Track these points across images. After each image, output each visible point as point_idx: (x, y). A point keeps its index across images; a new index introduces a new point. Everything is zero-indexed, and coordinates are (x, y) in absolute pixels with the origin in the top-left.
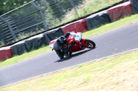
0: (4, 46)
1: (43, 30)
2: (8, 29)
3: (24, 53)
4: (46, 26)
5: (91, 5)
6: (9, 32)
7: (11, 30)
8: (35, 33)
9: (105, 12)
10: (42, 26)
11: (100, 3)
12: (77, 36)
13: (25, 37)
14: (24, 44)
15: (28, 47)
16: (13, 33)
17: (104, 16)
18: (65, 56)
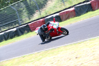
1: (17, 25)
3: (3, 41)
5: (51, 8)
9: (58, 14)
11: (56, 7)
13: (5, 30)
14: (3, 35)
15: (6, 37)
17: (57, 17)
18: (46, 40)
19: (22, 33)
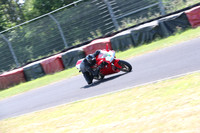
0: (101, 38)
1: (158, 15)
2: (108, 13)
3: (129, 48)
4: (162, 9)
6: (109, 17)
7: (112, 13)
8: (145, 19)
10: (156, 9)
12: (109, 56)
13: (131, 25)
14: (130, 36)
15: (136, 40)
16: (114, 18)
18: (94, 81)
19: (172, 32)
